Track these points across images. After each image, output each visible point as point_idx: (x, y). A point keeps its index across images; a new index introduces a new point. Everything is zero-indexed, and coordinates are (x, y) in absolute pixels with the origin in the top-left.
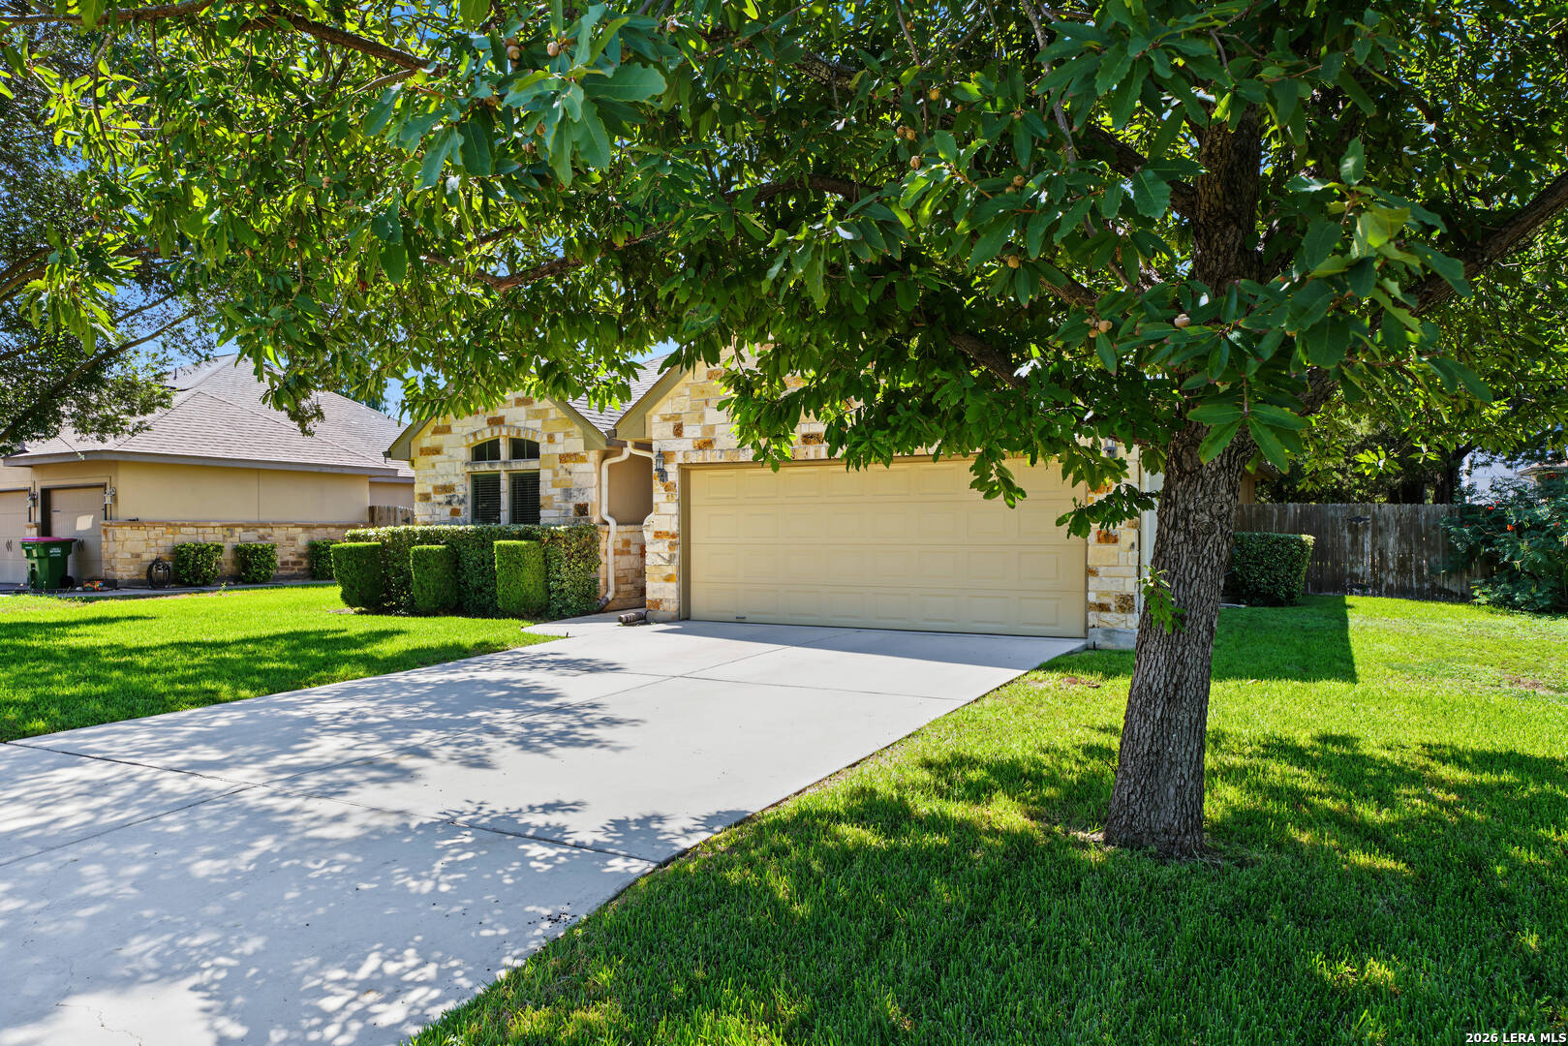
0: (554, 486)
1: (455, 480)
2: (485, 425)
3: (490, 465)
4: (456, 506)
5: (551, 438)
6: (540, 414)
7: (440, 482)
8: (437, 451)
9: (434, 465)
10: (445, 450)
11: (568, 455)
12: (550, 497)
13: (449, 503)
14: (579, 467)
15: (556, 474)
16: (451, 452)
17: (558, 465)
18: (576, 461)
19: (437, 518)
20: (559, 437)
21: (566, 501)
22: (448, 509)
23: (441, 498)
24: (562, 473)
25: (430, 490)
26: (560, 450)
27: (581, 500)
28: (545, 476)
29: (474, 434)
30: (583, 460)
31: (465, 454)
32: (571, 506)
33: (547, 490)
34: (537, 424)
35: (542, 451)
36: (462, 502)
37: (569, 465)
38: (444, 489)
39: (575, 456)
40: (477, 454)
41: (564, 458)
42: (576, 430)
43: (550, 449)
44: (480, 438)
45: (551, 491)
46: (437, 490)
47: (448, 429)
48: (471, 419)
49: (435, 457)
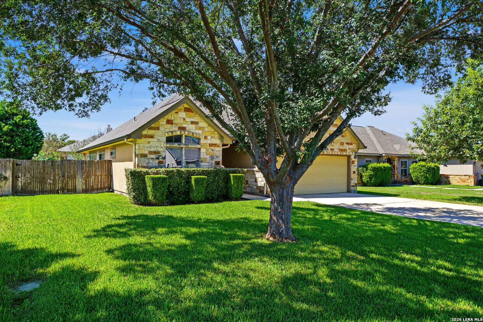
0: (207, 154)
1: (160, 149)
2: (177, 129)
3: (179, 145)
4: (160, 160)
5: (206, 138)
6: (201, 128)
7: (153, 150)
8: (152, 137)
9: (149, 143)
10: (156, 137)
11: (213, 144)
12: (205, 158)
13: (158, 158)
14: (217, 149)
15: (207, 150)
16: (159, 138)
17: (208, 147)
18: (216, 147)
19: (151, 165)
20: (209, 138)
21: (212, 160)
22: (157, 161)
23: (153, 156)
24: (210, 150)
25: (147, 152)
26: (209, 142)
27: (217, 160)
28: (203, 151)
29: (172, 132)
30: (218, 146)
31: (165, 140)
32: (213, 162)
33: (203, 155)
34: (200, 132)
35: (202, 142)
36: (164, 158)
37: (213, 148)
38: (155, 153)
39: (215, 145)
40: (169, 140)
41: (211, 145)
42: (217, 135)
43: (205, 141)
44: (174, 134)
45: (206, 156)
46: (151, 153)
47: (158, 128)
48: (169, 125)
49: (150, 139)
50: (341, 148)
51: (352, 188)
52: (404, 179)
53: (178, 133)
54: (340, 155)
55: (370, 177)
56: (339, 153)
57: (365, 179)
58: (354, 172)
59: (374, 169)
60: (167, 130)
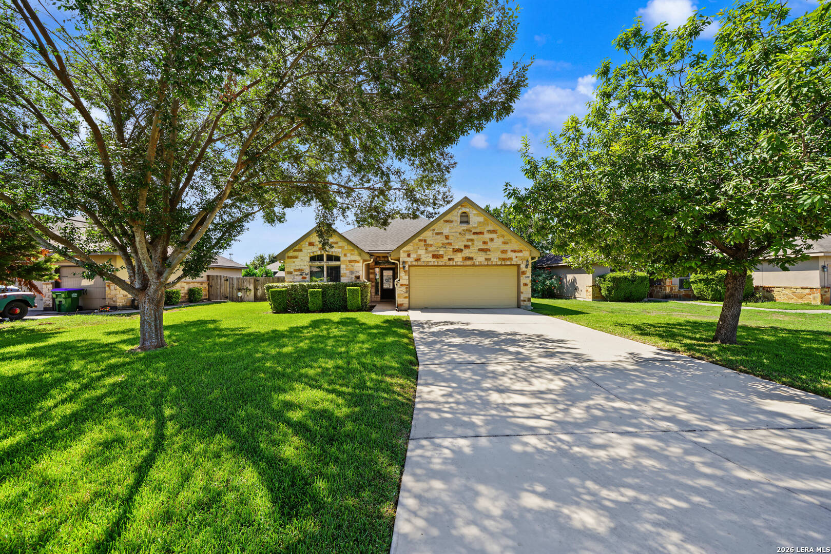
0: (346, 270)
1: (304, 268)
2: (318, 250)
3: (320, 263)
4: (304, 276)
5: (345, 255)
6: (341, 247)
7: (297, 268)
8: (296, 257)
9: (294, 262)
10: (300, 257)
11: (352, 261)
12: (345, 274)
13: (301, 275)
14: (356, 264)
15: (347, 266)
16: (302, 258)
17: (348, 264)
19: (296, 280)
20: (348, 255)
21: (351, 275)
22: (301, 277)
23: (298, 273)
24: (349, 266)
25: (292, 270)
26: (349, 259)
27: (357, 275)
28: (343, 267)
29: (313, 252)
30: (358, 262)
31: (308, 259)
32: (353, 276)
33: (343, 270)
34: (340, 250)
35: (341, 259)
36: (307, 274)
37: (353, 264)
38: (299, 270)
39: (355, 261)
40: (313, 259)
41: (350, 261)
42: (356, 253)
43: (345, 258)
44: (315, 254)
45: (345, 272)
46: (296, 270)
47: (301, 250)
48: (311, 247)
49: (295, 260)
51: (522, 303)
53: (319, 253)
54: (501, 265)
55: (609, 290)
56: (499, 263)
57: (604, 292)
58: (526, 285)
60: (309, 251)
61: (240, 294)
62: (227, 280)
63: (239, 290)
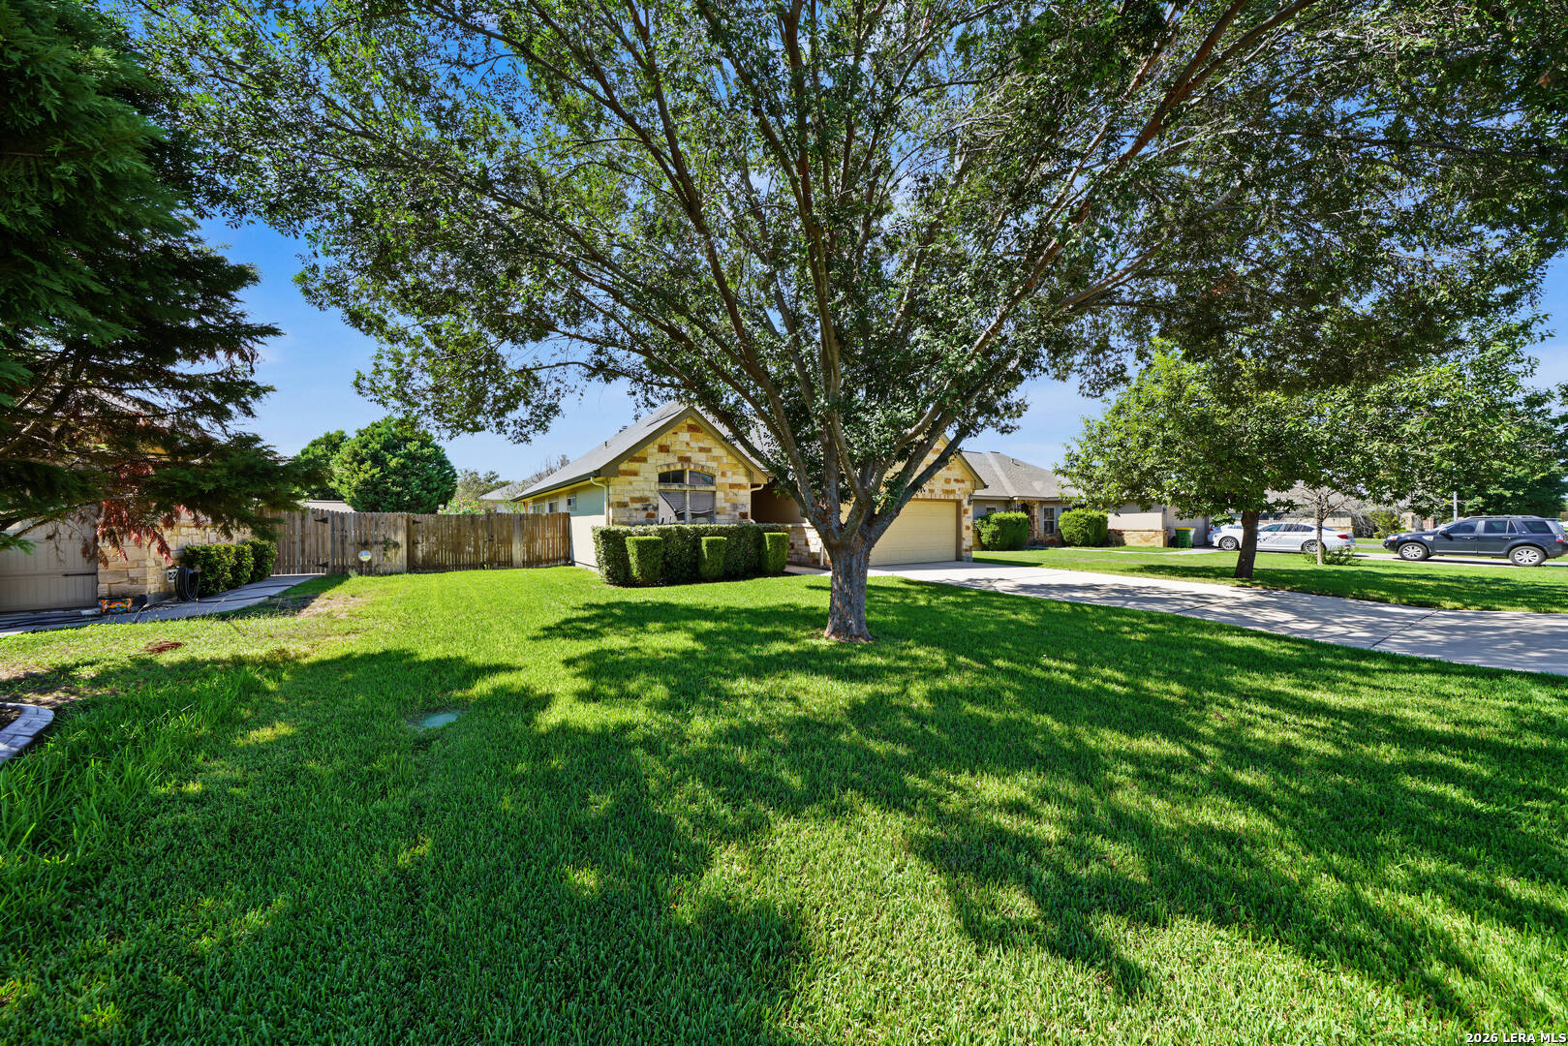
0: (726, 502)
1: (647, 494)
2: (676, 460)
3: (679, 486)
4: (651, 511)
5: (723, 474)
6: (715, 459)
7: (637, 495)
8: (635, 474)
9: (631, 483)
10: (642, 474)
11: (735, 485)
12: (723, 508)
13: (645, 509)
14: (742, 492)
15: (726, 494)
16: (646, 475)
17: (728, 490)
18: (740, 488)
19: (634, 520)
20: (729, 474)
21: (734, 510)
22: (644, 514)
23: (638, 505)
24: (731, 494)
25: (627, 499)
26: (730, 481)
27: (740, 512)
28: (720, 496)
29: (668, 465)
30: (745, 488)
31: (657, 478)
32: (737, 513)
33: (720, 502)
34: (714, 464)
35: (718, 480)
36: (656, 509)
37: (735, 491)
38: (641, 499)
40: (664, 478)
41: (732, 486)
42: (742, 470)
43: (723, 480)
44: (672, 468)
45: (724, 505)
46: (634, 500)
47: (644, 460)
48: (663, 455)
49: (633, 478)
50: (947, 487)
51: (964, 554)
52: (1049, 537)
53: (679, 467)
54: (944, 500)
55: (994, 535)
56: (942, 497)
57: (985, 539)
58: (968, 528)
59: (1000, 522)
60: (661, 462)
61: (365, 557)
62: (325, 521)
63: (365, 545)
